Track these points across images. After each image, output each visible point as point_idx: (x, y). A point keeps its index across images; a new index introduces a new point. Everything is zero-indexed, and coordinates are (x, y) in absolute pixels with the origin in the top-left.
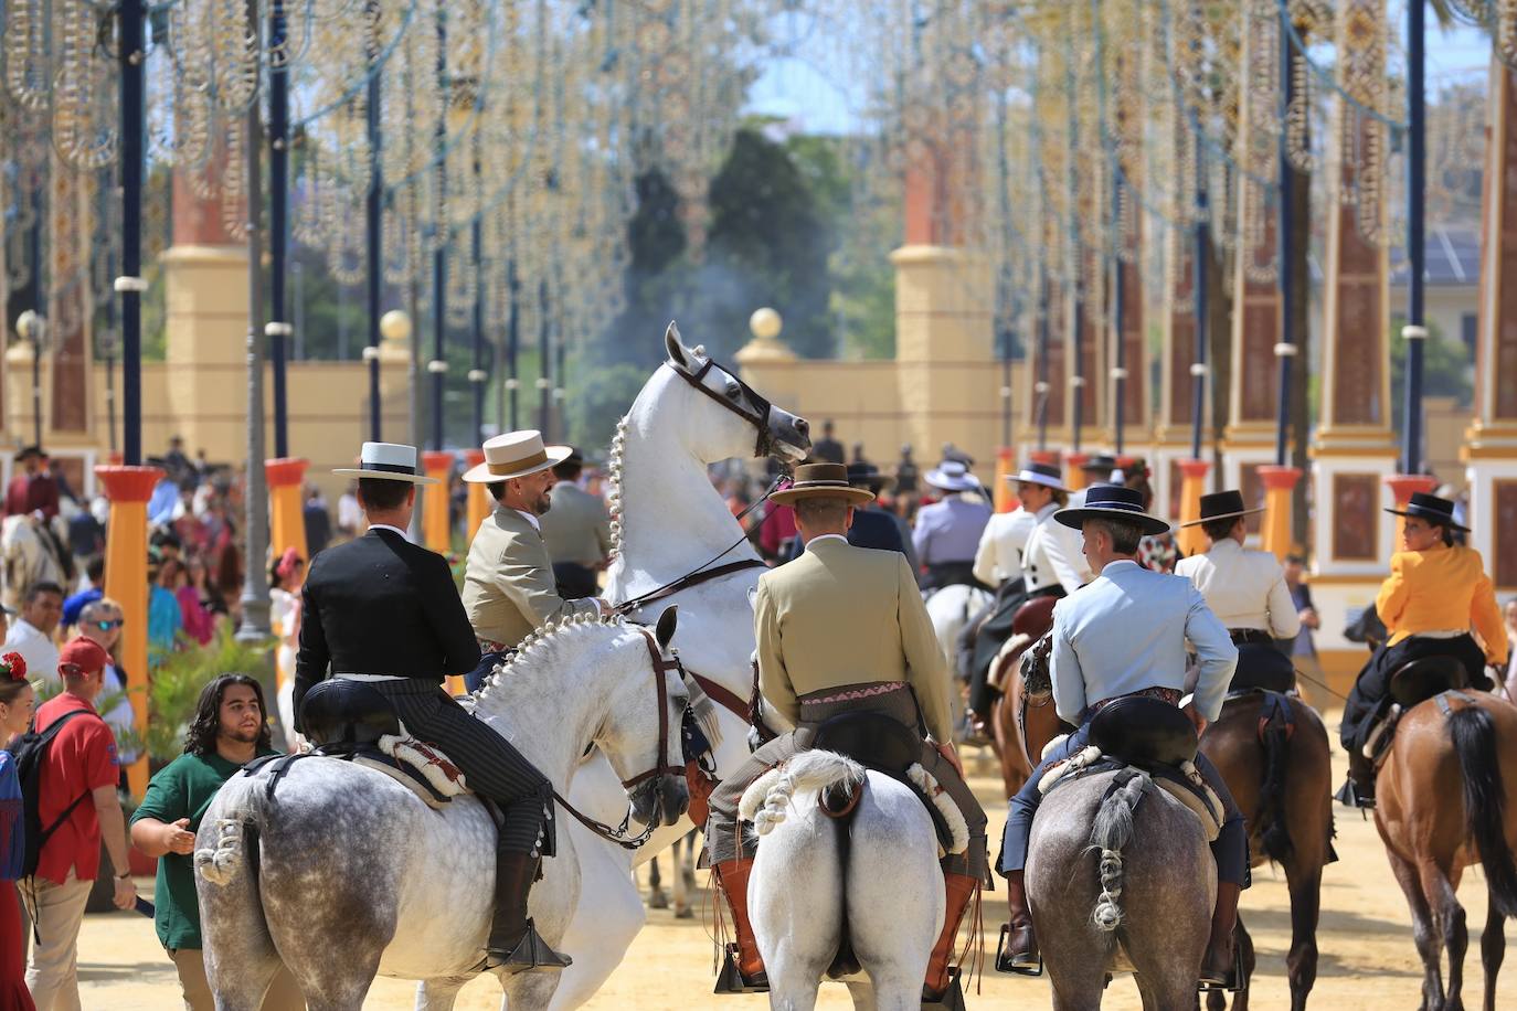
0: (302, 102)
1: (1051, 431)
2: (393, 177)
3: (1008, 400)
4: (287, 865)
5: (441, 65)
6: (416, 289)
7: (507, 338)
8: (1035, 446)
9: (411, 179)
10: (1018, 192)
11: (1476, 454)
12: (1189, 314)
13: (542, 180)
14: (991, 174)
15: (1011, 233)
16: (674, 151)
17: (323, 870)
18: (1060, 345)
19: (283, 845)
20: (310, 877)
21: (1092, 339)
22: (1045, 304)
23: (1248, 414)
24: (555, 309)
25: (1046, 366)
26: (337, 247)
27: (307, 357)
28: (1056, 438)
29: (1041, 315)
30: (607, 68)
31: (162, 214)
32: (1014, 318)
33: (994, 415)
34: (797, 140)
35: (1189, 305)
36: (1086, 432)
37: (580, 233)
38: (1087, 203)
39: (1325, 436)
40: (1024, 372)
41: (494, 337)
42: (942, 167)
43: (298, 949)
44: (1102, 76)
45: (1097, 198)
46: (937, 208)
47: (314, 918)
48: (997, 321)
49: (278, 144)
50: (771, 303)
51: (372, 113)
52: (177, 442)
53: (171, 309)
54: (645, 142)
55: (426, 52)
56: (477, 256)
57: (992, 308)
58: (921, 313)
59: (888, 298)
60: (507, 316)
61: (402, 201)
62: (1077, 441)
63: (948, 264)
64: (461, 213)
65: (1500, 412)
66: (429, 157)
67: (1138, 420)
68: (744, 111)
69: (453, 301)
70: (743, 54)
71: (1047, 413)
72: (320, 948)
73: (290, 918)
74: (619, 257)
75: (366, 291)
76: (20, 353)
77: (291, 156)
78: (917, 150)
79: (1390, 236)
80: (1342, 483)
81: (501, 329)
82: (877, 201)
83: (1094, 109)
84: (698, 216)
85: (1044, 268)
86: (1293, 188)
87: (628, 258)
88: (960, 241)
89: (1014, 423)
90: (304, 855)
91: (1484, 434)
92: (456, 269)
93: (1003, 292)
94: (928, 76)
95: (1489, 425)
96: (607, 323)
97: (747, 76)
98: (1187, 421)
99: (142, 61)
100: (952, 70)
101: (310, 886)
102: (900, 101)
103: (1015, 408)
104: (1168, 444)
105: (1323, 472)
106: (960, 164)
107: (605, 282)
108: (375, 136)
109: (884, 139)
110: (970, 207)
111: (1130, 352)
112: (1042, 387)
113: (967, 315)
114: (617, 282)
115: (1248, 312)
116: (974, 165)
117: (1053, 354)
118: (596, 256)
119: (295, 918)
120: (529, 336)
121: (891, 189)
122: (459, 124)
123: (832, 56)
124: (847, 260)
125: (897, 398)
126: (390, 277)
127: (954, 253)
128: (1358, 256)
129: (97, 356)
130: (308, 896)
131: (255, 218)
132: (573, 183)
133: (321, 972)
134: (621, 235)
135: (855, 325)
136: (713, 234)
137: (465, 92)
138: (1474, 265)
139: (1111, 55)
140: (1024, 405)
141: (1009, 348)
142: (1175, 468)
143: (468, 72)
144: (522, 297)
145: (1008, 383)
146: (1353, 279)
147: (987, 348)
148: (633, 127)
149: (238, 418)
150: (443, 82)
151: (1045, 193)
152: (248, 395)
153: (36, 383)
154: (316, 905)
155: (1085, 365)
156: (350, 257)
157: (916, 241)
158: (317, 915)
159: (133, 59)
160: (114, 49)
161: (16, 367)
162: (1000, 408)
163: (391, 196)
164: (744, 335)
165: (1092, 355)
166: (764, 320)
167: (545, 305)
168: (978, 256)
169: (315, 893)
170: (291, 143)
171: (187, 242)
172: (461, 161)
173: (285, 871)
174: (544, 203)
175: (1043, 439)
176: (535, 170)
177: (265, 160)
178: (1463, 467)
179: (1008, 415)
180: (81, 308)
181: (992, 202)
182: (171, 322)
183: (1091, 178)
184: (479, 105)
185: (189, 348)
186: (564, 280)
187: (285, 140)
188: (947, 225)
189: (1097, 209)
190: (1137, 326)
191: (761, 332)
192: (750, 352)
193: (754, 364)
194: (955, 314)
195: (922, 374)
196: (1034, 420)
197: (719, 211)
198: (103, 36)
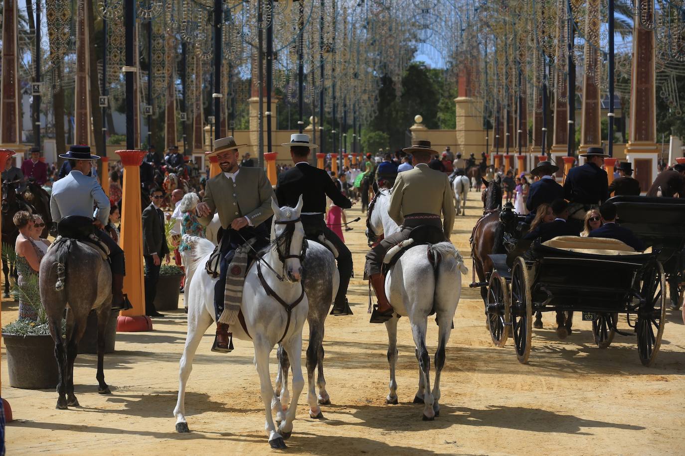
1: (500, 149)
3: (487, 140)
7: (343, 121)
8: (495, 153)
9: (313, 72)
10: (491, 80)
11: (629, 151)
12: (541, 113)
13: (352, 76)
14: (483, 76)
15: (489, 93)
16: (392, 68)
18: (503, 124)
19: (312, 271)
21: (512, 123)
22: (498, 112)
23: (557, 143)
24: (357, 113)
25: (499, 131)
28: (502, 152)
29: (497, 115)
32: (489, 117)
33: (483, 145)
35: (541, 111)
36: (510, 149)
37: (365, 91)
38: (511, 82)
39: (581, 147)
40: (492, 133)
41: (339, 121)
42: (469, 74)
43: (312, 305)
44: (515, 43)
45: (514, 80)
46: (467, 86)
48: (485, 118)
49: (269, 58)
50: (421, 114)
53: (250, 115)
54: (384, 66)
56: (334, 98)
57: (483, 114)
58: (462, 116)
59: (454, 112)
60: (343, 114)
61: (310, 79)
62: (508, 152)
63: (472, 102)
64: (328, 83)
65: (635, 140)
67: (525, 145)
68: (413, 61)
69: (326, 109)
71: (498, 144)
72: (320, 304)
74: (376, 99)
76: (208, 128)
81: (342, 118)
83: (512, 54)
84: (399, 89)
85: (498, 100)
87: (379, 100)
88: (474, 95)
89: (489, 147)
90: (318, 275)
91: (631, 145)
92: (328, 100)
93: (486, 108)
95: (633, 143)
96: (373, 118)
98: (540, 145)
99: (221, 26)
103: (489, 143)
106: (474, 73)
107: (372, 106)
110: (477, 85)
111: (523, 125)
112: (497, 136)
113: (475, 116)
114: (376, 107)
115: (558, 112)
116: (478, 72)
117: (500, 127)
118: (370, 99)
119: (313, 294)
120: (350, 121)
122: (328, 57)
125: (456, 140)
127: (472, 99)
129: (229, 129)
130: (319, 288)
132: (362, 76)
133: (320, 312)
134: (377, 92)
140: (492, 142)
141: (488, 126)
144: (348, 109)
145: (487, 136)
146: (590, 101)
147: (481, 126)
148: (381, 63)
151: (498, 80)
153: (211, 136)
155: (510, 129)
157: (461, 96)
158: (320, 294)
159: (218, 26)
160: (213, 23)
161: (207, 131)
162: (486, 143)
164: (413, 122)
165: (512, 127)
166: (418, 118)
167: (355, 113)
168: (479, 99)
169: (321, 286)
170: (273, 58)
171: (254, 96)
172: (328, 67)
173: (312, 280)
174: (353, 82)
175: (497, 152)
178: (626, 155)
179: (487, 145)
180: (224, 114)
181: (483, 83)
182: (250, 118)
183: (512, 75)
185: (255, 126)
186: (360, 106)
187: (271, 57)
188: (470, 91)
189: (514, 83)
190: (525, 119)
191: (417, 121)
192: (414, 127)
193: (415, 130)
194: (472, 116)
195: (463, 133)
196: (495, 146)
197: (405, 88)
198: (209, 20)
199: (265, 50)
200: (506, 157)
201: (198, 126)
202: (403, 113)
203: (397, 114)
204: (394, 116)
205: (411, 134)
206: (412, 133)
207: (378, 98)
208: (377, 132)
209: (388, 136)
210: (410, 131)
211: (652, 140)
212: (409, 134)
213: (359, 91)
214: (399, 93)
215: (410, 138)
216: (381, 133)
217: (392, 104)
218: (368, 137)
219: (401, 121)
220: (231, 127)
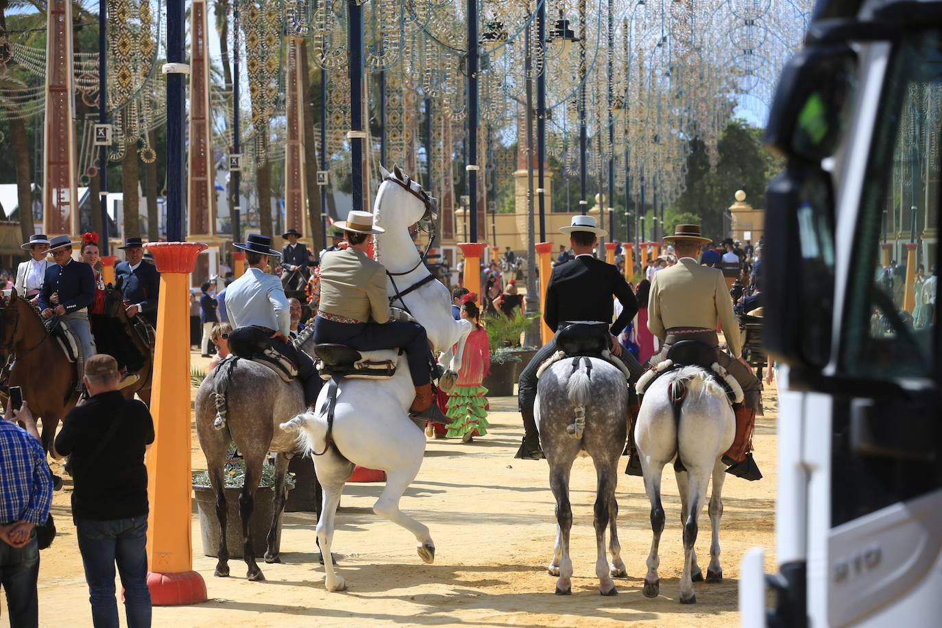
4: (602, 409)
5: (610, 90)
7: (639, 200)
9: (599, 135)
13: (652, 140)
16: (704, 129)
17: (616, 411)
19: (600, 400)
24: (659, 189)
37: (668, 160)
41: (635, 199)
43: (601, 444)
47: (611, 431)
49: (540, 117)
50: (744, 189)
53: (516, 193)
54: (693, 126)
56: (628, 169)
60: (640, 191)
61: (595, 144)
64: (619, 150)
69: (617, 185)
72: (611, 443)
73: (600, 431)
74: (684, 170)
76: (460, 211)
77: (546, 122)
81: (638, 196)
84: (714, 157)
87: (687, 171)
90: (609, 404)
92: (620, 172)
96: (680, 194)
101: (610, 418)
104: (901, 238)
107: (679, 179)
114: (683, 180)
118: (675, 169)
119: (602, 431)
120: (649, 200)
122: (619, 115)
129: (488, 212)
130: (609, 422)
131: (531, 146)
132: (664, 139)
133: (611, 454)
134: (685, 160)
136: (720, 162)
142: (904, 246)
144: (645, 184)
148: (689, 122)
153: (465, 221)
154: (612, 425)
156: (573, 165)
158: (612, 429)
161: (460, 216)
163: (590, 141)
164: (734, 200)
166: (740, 194)
167: (655, 188)
169: (612, 420)
170: (546, 117)
171: (521, 168)
172: (619, 129)
173: (601, 411)
174: (654, 148)
180: (482, 192)
182: (517, 198)
185: (523, 208)
186: (662, 179)
187: (543, 115)
191: (739, 199)
192: (734, 207)
193: (736, 211)
197: (723, 155)
198: (461, 68)
199: (535, 107)
201: (448, 209)
202: (719, 188)
203: (712, 189)
204: (708, 192)
205: (731, 216)
206: (732, 214)
207: (686, 168)
208: (685, 214)
209: (700, 219)
210: (730, 212)
212: (727, 216)
213: (660, 159)
214: (713, 162)
215: (730, 221)
216: (690, 215)
217: (705, 176)
218: (673, 221)
219: (717, 199)
220: (491, 209)
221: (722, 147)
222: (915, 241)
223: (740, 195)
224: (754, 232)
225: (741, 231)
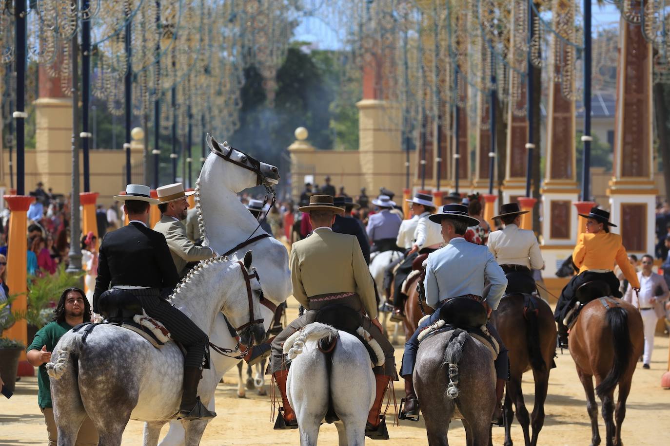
0: (97, 34)
1: (427, 182)
2: (136, 68)
3: (408, 167)
4: (90, 373)
5: (158, 19)
6: (147, 118)
7: (187, 139)
8: (420, 188)
9: (145, 69)
10: (413, 76)
11: (613, 192)
12: (488, 130)
13: (202, 70)
14: (401, 68)
15: (410, 94)
16: (261, 57)
17: (106, 375)
18: (431, 144)
19: (89, 364)
20: (100, 378)
21: (445, 141)
22: (424, 126)
23: (513, 175)
24: (208, 127)
25: (425, 152)
26: (112, 98)
27: (98, 147)
28: (429, 185)
29: (422, 130)
30: (231, 21)
31: (34, 84)
32: (411, 132)
33: (402, 175)
34: (315, 53)
35: (488, 127)
36: (442, 182)
37: (219, 93)
38: (443, 81)
39: (547, 184)
40: (415, 156)
41: (181, 139)
42: (379, 65)
43: (94, 410)
44: (450, 25)
45: (448, 79)
46: (377, 83)
47: (102, 396)
48: (403, 133)
49: (85, 53)
50: (305, 126)
51: (127, 40)
52: (40, 184)
53: (38, 126)
54: (248, 53)
55: (151, 13)
56: (174, 103)
57: (401, 128)
58: (369, 129)
59: (355, 122)
60: (187, 129)
61: (141, 79)
62: (438, 186)
63: (382, 108)
64: (167, 84)
65: (623, 174)
66: (153, 59)
67: (465, 177)
68: (292, 40)
69: (163, 123)
70: (292, 15)
71: (425, 173)
72: (104, 409)
73: (91, 396)
74: (237, 104)
75: (125, 118)
77: (91, 59)
78: (368, 57)
79: (576, 96)
80: (555, 205)
81: (184, 136)
82: (350, 80)
83: (446, 40)
84: (271, 86)
85: (424, 109)
86: (533, 75)
87: (241, 105)
88: (387, 98)
89: (411, 177)
90: (98, 368)
91: (617, 183)
92: (164, 109)
93: (406, 120)
94: (373, 25)
95: (619, 179)
96: (232, 132)
97: (294, 24)
98: (487, 177)
99: (25, 16)
100: (383, 22)
101: (100, 382)
102: (361, 36)
103: (411, 172)
104: (478, 187)
105: (546, 200)
106: (387, 64)
107: (231, 115)
108: (128, 50)
109: (354, 53)
110: (391, 83)
111: (462, 147)
112: (423, 162)
113: (390, 130)
114: (236, 115)
115: (513, 129)
116: (393, 64)
117: (428, 147)
118: (226, 103)
119: (93, 396)
120: (197, 138)
121: (357, 74)
122: (166, 45)
123: (331, 16)
124: (337, 106)
125: (359, 166)
126: (135, 112)
127: (384, 103)
128: (561, 105)
129: (4, 147)
130: (99, 386)
131: (75, 86)
132: (216, 71)
133: (105, 420)
134: (238, 93)
135: (341, 135)
136: (278, 94)
137: (168, 31)
138: (613, 109)
139: (454, 16)
140: (415, 171)
141: (408, 145)
143: (170, 22)
144: (193, 122)
145: (408, 161)
146: (560, 115)
147: (399, 145)
148: (243, 47)
149: (67, 174)
150: (159, 26)
151: (425, 77)
152: (72, 164)
154: (103, 390)
155: (442, 152)
156: (117, 104)
157: (368, 98)
159: (21, 15)
160: (13, 11)
162: (405, 171)
163: (136, 77)
164: (293, 139)
165: (445, 148)
167: (204, 125)
168: (395, 104)
169: (102, 385)
170: (91, 53)
171: (45, 96)
172: (167, 61)
173: (89, 375)
174: (203, 80)
175: (423, 185)
176: (200, 65)
177: (80, 60)
178: (608, 197)
179: (408, 175)
181: (401, 81)
182: (38, 131)
183: (445, 70)
184: (175, 37)
186: (212, 114)
187: (88, 51)
188: (381, 91)
189: (447, 84)
190: (465, 135)
191: (299, 137)
192: (294, 146)
193: (296, 152)
194: (384, 130)
195: (370, 157)
196: (420, 177)
197: (281, 84)
198: (8, 5)
199: (80, 40)
200: (437, 195)
205: (289, 157)
206: (292, 155)
207: (239, 101)
210: (288, 153)
211: (647, 175)
212: (286, 157)
213: (211, 92)
214: (270, 94)
215: (289, 163)
220: (8, 145)
221: (281, 75)
222: (495, 192)
223: (301, 133)
224: (317, 177)
225: (302, 175)
